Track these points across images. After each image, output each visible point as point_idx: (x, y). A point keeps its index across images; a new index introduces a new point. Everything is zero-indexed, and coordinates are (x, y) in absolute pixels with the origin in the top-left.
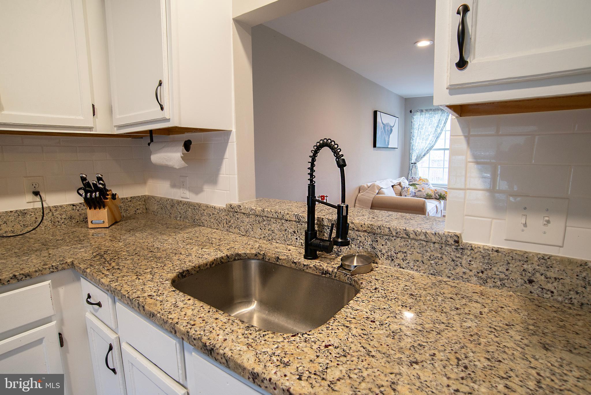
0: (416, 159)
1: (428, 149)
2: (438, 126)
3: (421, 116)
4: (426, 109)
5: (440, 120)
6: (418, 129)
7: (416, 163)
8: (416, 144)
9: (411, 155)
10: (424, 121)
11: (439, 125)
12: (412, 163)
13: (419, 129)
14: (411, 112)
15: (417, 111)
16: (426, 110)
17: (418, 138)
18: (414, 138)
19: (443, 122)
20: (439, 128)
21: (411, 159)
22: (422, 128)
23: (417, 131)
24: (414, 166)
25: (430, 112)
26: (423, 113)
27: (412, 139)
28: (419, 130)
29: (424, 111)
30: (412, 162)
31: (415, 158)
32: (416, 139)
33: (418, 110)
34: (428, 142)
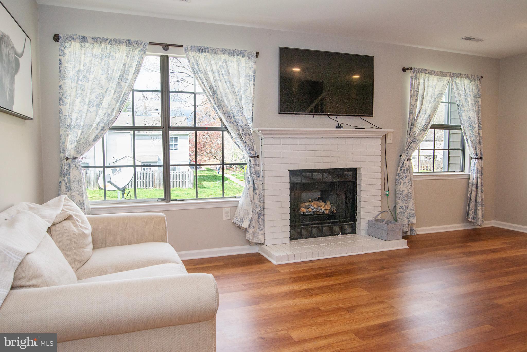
0: (76, 149)
1: (102, 125)
2: (121, 77)
3: (83, 51)
4: (93, 36)
5: (125, 64)
6: (76, 78)
7: (75, 158)
8: (74, 115)
9: (62, 139)
10: (91, 63)
11: (125, 75)
12: (67, 159)
13: (77, 81)
14: (56, 38)
15: (74, 39)
16: (95, 40)
17: (78, 101)
18: (66, 100)
19: (132, 70)
20: (126, 82)
21: (64, 151)
22: (86, 79)
23: (73, 85)
24: (72, 165)
25: (103, 45)
26: (87, 45)
27: (64, 102)
28: (80, 82)
29: (90, 40)
30: (67, 154)
31: (73, 146)
32: (74, 102)
33: (75, 37)
34: (101, 112)
